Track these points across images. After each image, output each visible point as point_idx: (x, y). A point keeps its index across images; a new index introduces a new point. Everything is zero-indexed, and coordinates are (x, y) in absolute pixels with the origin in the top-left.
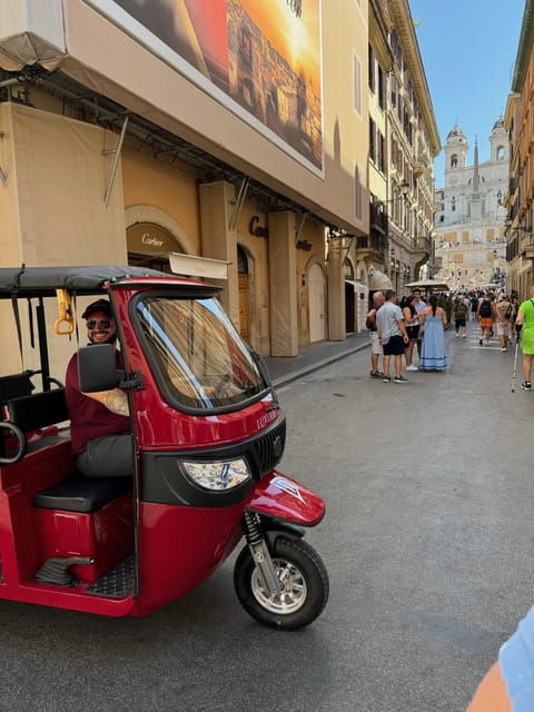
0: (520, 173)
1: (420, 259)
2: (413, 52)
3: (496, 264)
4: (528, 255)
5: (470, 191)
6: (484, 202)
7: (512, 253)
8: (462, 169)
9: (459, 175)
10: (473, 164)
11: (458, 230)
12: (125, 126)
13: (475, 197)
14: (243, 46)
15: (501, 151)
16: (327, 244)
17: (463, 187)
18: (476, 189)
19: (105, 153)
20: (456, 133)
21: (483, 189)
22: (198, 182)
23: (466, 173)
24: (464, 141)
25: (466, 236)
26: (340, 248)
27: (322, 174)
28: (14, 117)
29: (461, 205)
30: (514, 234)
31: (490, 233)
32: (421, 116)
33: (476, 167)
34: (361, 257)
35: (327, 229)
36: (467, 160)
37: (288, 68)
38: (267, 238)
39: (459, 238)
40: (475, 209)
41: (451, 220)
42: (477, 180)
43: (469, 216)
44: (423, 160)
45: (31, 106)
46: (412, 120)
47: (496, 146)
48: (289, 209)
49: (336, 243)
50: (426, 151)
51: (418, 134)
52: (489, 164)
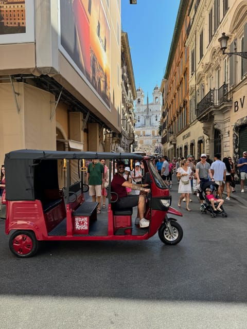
0: (168, 110)
1: (131, 142)
2: (129, 59)
3: (156, 145)
4: (172, 143)
5: (145, 114)
6: (150, 119)
7: (164, 141)
8: (142, 105)
9: (141, 108)
10: (146, 103)
11: (141, 130)
12: (61, 93)
13: (148, 117)
14: (93, 65)
15: (157, 99)
16: (104, 136)
17: (143, 112)
18: (148, 114)
19: (51, 102)
20: (139, 90)
21: (150, 114)
22: (68, 111)
23: (143, 107)
24: (143, 94)
25: (144, 132)
26: (110, 137)
27: (110, 110)
28: (24, 88)
29: (142, 120)
30: (165, 133)
31: (153, 133)
32: (130, 84)
33: (148, 105)
34: (114, 141)
35: (104, 130)
36: (144, 102)
37: (103, 71)
38: (87, 133)
39: (141, 133)
40: (148, 122)
41: (138, 126)
42: (148, 110)
43: (145, 124)
44: (131, 102)
45: (27, 83)
46: (128, 85)
47: (155, 97)
48: (98, 123)
49: (108, 135)
50: (132, 98)
51: (130, 91)
52: (152, 104)
